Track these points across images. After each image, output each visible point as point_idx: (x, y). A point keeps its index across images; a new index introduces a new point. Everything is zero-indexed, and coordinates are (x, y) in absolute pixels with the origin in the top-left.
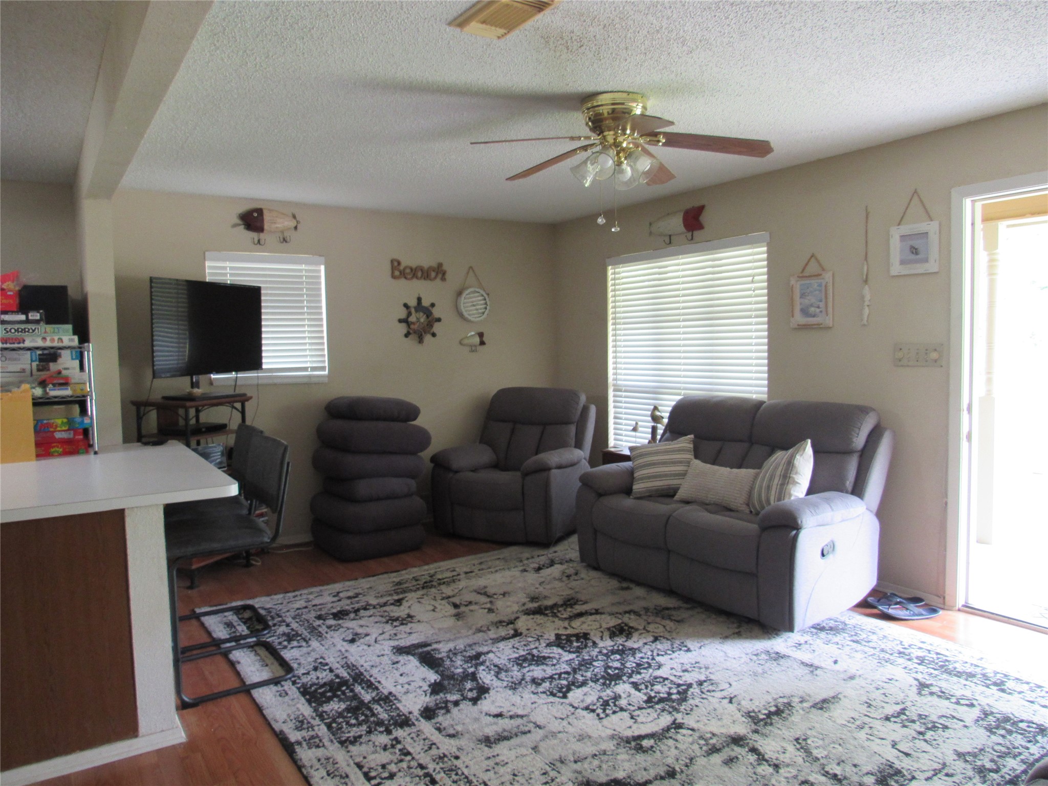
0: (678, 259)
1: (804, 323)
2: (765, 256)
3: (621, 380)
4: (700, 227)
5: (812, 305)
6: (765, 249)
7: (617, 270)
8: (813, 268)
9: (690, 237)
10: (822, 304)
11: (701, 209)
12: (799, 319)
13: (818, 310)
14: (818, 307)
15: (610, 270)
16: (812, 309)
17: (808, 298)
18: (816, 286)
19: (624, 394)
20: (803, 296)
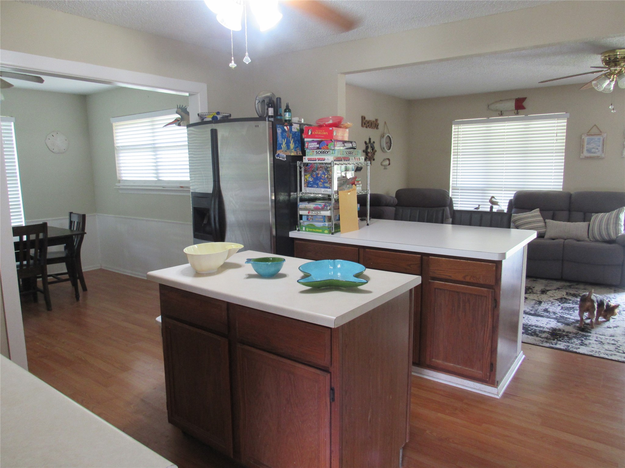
0: (505, 123)
1: (589, 156)
2: (566, 124)
3: (459, 184)
4: (523, 108)
5: (593, 148)
6: (566, 121)
7: (459, 127)
8: (595, 130)
9: (516, 113)
10: (600, 148)
11: (524, 99)
12: (586, 154)
13: (597, 150)
14: (597, 149)
15: (453, 127)
16: (593, 150)
17: (592, 145)
18: (596, 139)
19: (460, 191)
20: (588, 144)
